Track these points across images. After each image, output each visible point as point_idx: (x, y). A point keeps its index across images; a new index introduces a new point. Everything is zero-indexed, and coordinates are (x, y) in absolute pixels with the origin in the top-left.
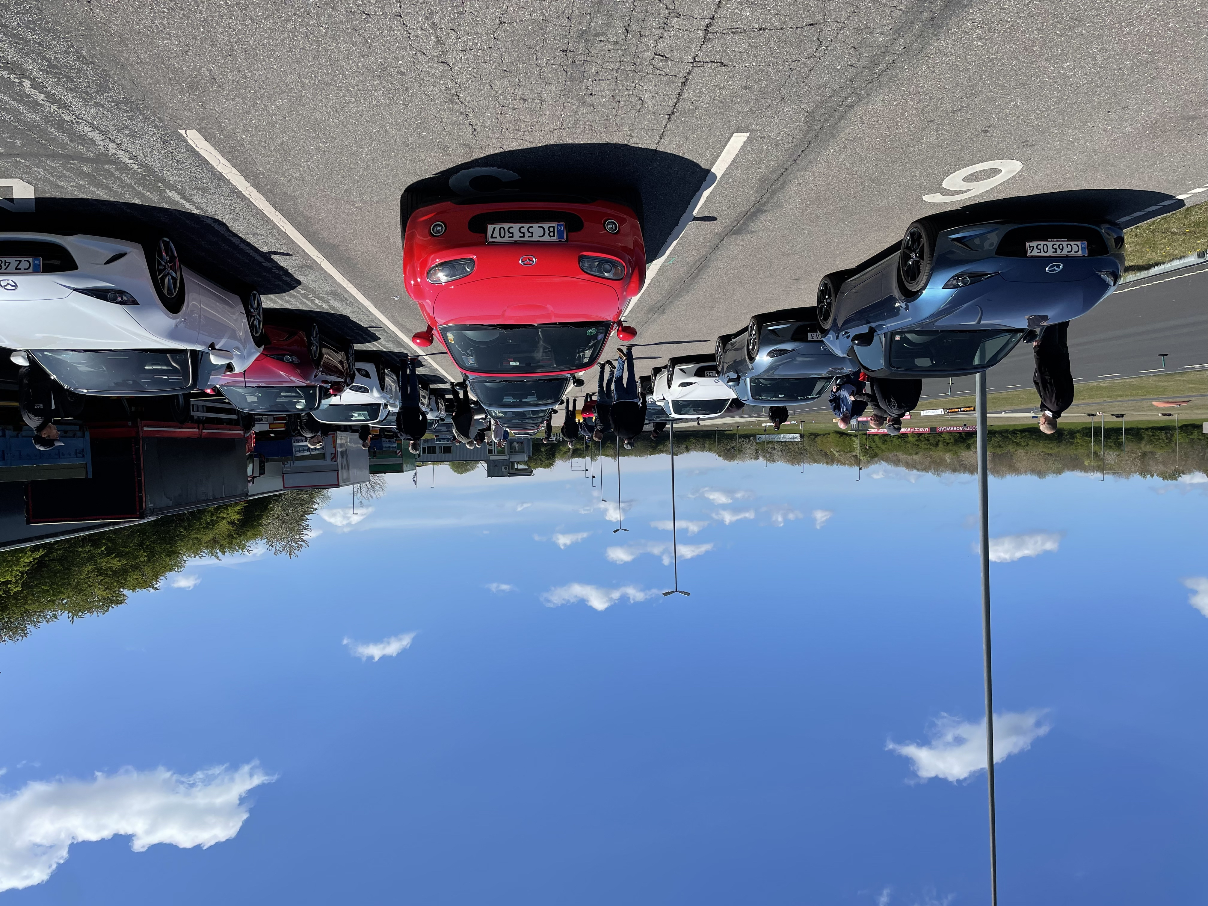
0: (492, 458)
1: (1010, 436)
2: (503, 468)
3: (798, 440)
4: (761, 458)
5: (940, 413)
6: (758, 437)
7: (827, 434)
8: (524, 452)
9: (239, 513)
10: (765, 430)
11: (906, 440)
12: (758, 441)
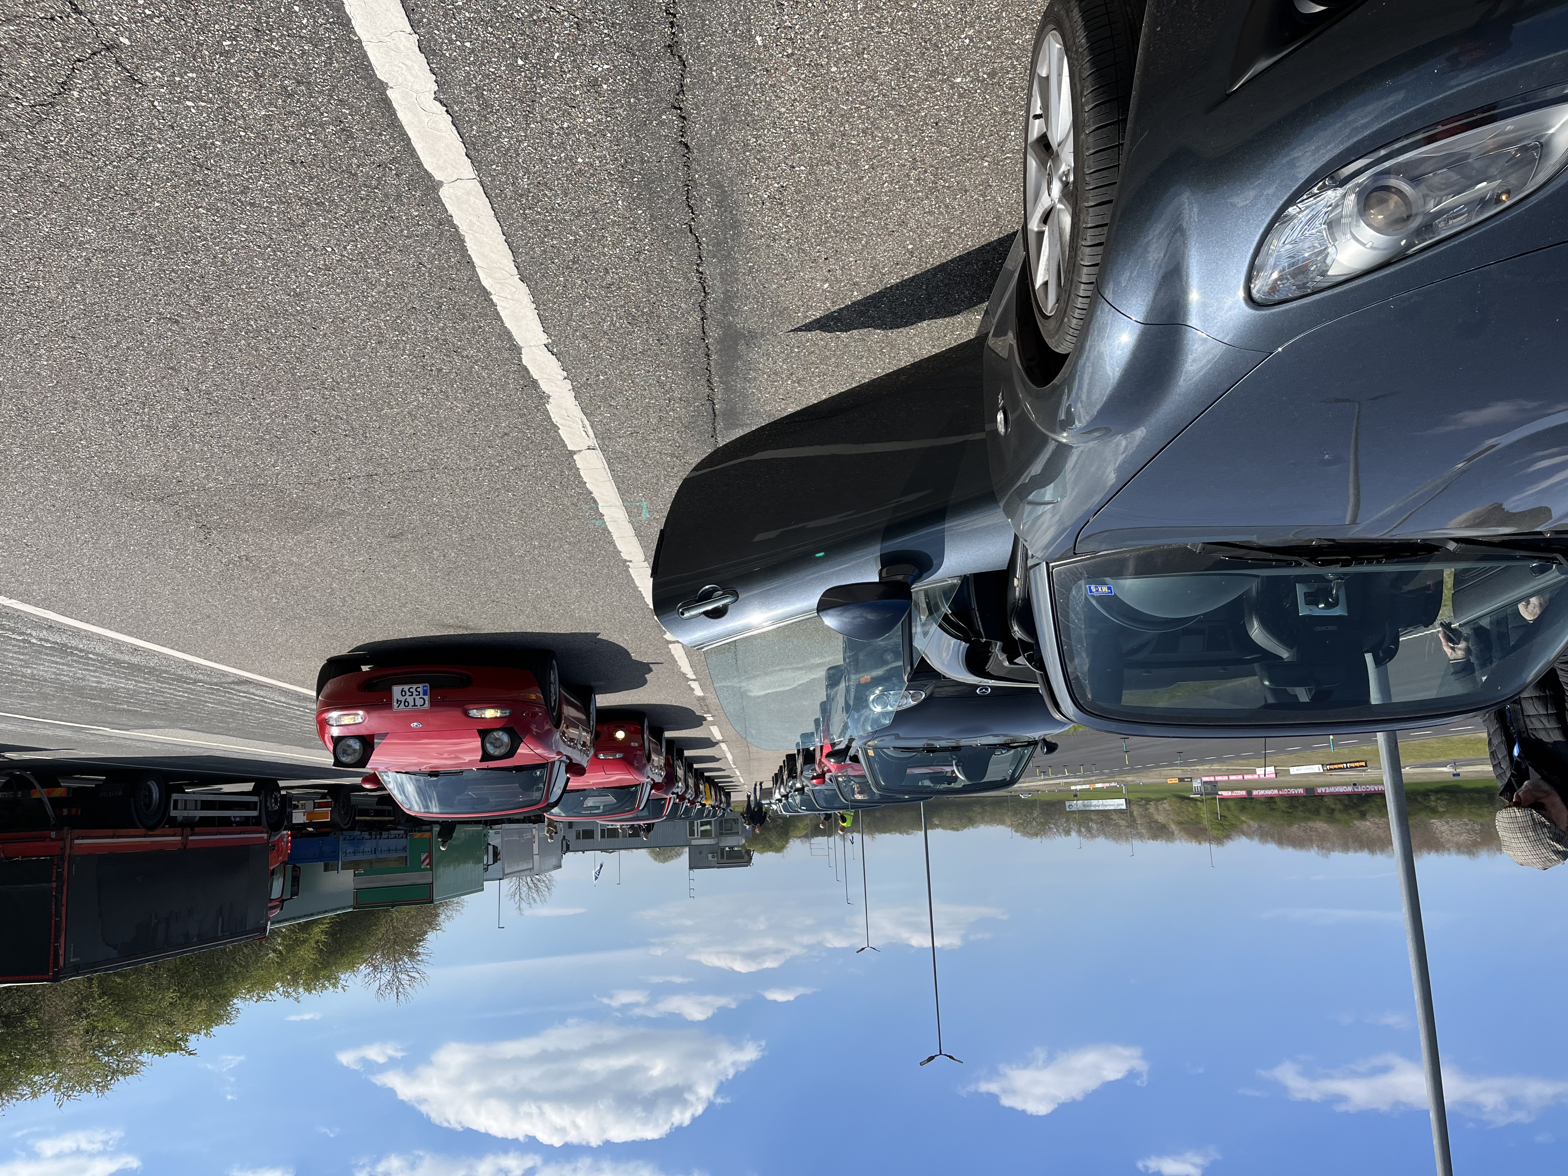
0: (694, 842)
1: (1420, 799)
2: (710, 856)
3: (1124, 807)
4: (1074, 834)
5: (1317, 771)
6: (1067, 804)
7: (1163, 799)
8: (738, 833)
9: (326, 933)
10: (1076, 795)
11: (1273, 806)
12: (1068, 809)
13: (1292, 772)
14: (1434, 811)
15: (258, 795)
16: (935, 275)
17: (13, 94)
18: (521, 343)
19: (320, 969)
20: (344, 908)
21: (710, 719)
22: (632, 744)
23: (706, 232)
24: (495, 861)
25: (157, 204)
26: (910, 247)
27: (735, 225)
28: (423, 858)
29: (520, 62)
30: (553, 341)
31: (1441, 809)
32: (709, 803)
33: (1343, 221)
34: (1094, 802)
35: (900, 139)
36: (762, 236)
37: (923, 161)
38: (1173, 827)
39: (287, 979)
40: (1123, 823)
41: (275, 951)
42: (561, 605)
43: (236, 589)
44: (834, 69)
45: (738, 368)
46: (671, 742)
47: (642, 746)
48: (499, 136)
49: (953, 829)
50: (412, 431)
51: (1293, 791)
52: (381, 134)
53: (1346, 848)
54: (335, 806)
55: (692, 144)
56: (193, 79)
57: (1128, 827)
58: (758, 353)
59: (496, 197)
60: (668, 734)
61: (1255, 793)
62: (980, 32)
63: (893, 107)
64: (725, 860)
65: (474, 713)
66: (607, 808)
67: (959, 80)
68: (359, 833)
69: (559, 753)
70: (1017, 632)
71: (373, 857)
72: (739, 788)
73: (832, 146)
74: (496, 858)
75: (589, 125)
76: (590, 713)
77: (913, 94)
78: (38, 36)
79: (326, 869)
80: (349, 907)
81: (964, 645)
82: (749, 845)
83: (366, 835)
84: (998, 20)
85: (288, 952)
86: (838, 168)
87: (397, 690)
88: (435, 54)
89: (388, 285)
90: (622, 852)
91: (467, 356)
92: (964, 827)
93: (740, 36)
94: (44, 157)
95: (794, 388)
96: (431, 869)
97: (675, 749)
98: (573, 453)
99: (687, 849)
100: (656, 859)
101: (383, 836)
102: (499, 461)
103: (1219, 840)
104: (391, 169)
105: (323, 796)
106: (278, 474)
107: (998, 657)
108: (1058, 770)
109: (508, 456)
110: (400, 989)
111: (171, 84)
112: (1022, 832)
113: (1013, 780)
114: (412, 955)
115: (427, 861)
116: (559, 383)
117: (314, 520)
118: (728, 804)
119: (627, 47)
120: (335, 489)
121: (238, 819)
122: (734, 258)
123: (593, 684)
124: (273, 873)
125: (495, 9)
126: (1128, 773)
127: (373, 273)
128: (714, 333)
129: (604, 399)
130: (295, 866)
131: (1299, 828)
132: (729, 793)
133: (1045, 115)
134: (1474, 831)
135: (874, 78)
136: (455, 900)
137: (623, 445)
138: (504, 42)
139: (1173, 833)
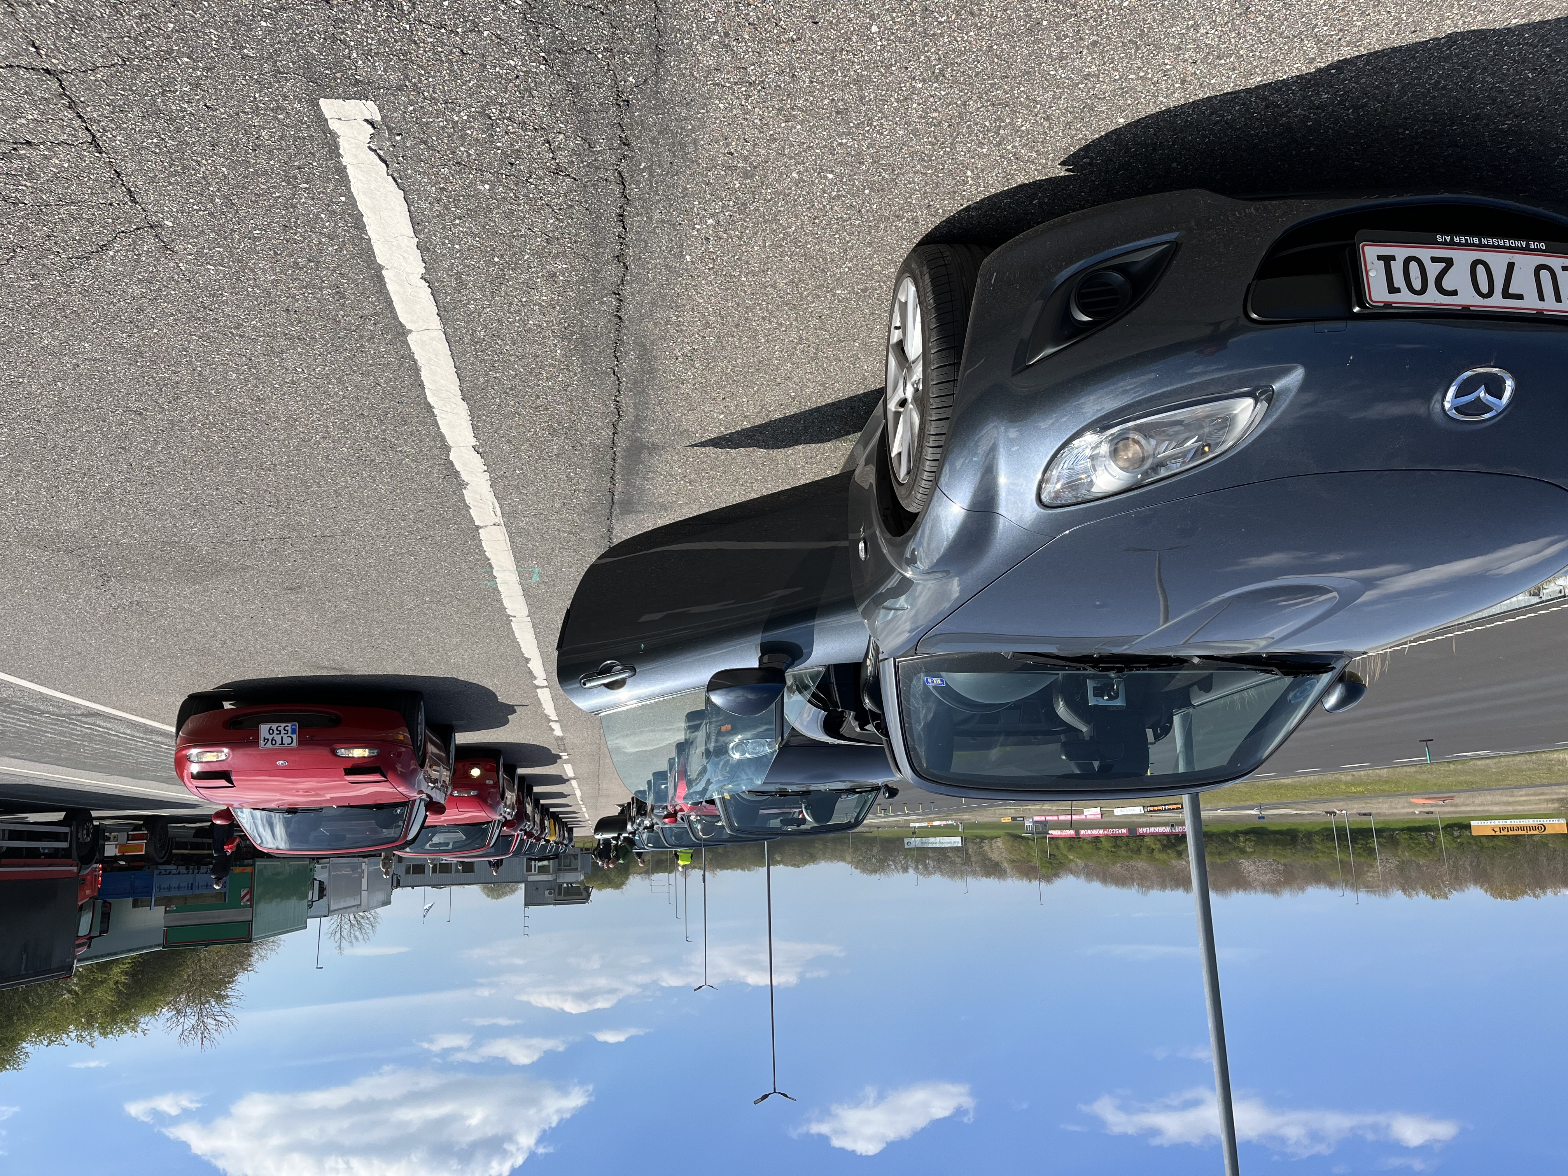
0: (531, 878)
1: (1230, 840)
2: (546, 892)
3: (960, 845)
4: (911, 871)
5: (1139, 812)
6: (906, 841)
7: (997, 837)
8: (577, 869)
9: (126, 974)
10: (914, 833)
11: (1099, 845)
12: (906, 846)
13: (1116, 814)
14: (1242, 851)
15: (70, 826)
16: (811, 415)
17: (56, 249)
18: (450, 443)
19: (118, 1013)
20: (151, 947)
21: (565, 756)
22: (487, 782)
23: (627, 375)
24: (320, 897)
25: (155, 331)
26: (793, 394)
27: (652, 371)
28: (243, 894)
29: (496, 259)
30: (481, 444)
31: (1248, 850)
32: (553, 839)
33: (1100, 459)
34: (932, 840)
35: (791, 325)
36: (672, 380)
37: (807, 340)
38: (1005, 865)
39: (81, 1022)
40: (958, 860)
41: (70, 991)
42: (438, 652)
43: (117, 630)
44: (744, 279)
45: (639, 470)
46: (522, 778)
47: (497, 783)
48: (467, 304)
49: (794, 865)
50: (334, 505)
51: (1117, 831)
52: (369, 297)
53: (1163, 886)
54: (151, 839)
55: (625, 317)
56: (220, 252)
57: (963, 864)
58: (658, 460)
59: (455, 342)
60: (520, 771)
61: (1082, 832)
62: (857, 265)
63: (787, 305)
64: (562, 897)
65: (342, 752)
66: (457, 845)
67: (839, 292)
68: (175, 867)
69: (421, 792)
70: (868, 703)
71: (189, 893)
72: (583, 824)
73: (737, 326)
74: (321, 895)
75: (543, 301)
76: (450, 751)
77: (802, 297)
78: (94, 214)
79: (135, 905)
80: (159, 945)
81: (823, 713)
82: (588, 883)
83: (183, 869)
84: (871, 259)
85: (84, 993)
86: (740, 339)
87: (264, 728)
88: (428, 250)
89: (344, 397)
90: (453, 887)
91: (401, 452)
92: (805, 864)
93: (673, 255)
94: (65, 292)
95: (685, 486)
96: (251, 906)
97: (525, 785)
98: (478, 528)
99: (523, 886)
100: (488, 896)
101: (202, 871)
102: (409, 532)
103: (1048, 879)
104: (370, 320)
105: (137, 828)
106: (194, 534)
107: (851, 724)
108: (898, 810)
109: (418, 528)
110: (206, 1034)
111: (199, 253)
112: (863, 869)
113: (857, 823)
114: (220, 998)
115: (248, 897)
116: (479, 475)
117: (217, 573)
118: (571, 840)
119: (584, 256)
120: (246, 548)
121: (46, 851)
122: (647, 393)
123: (454, 723)
124: (81, 908)
125: (484, 227)
126: (965, 811)
127: (333, 388)
128: (622, 443)
129: (517, 488)
130: (105, 902)
131: (1122, 867)
132: (572, 828)
133: (903, 327)
134: (1278, 871)
135: (774, 286)
136: (271, 939)
137: (527, 523)
138: (487, 247)
139: (1005, 871)
